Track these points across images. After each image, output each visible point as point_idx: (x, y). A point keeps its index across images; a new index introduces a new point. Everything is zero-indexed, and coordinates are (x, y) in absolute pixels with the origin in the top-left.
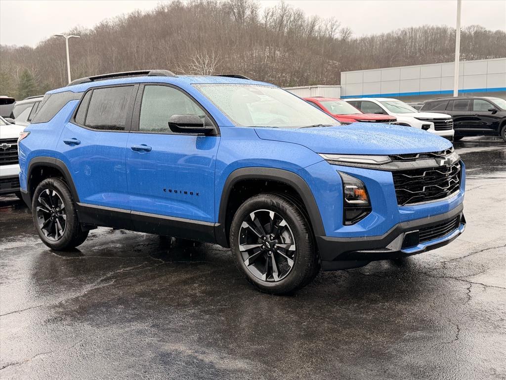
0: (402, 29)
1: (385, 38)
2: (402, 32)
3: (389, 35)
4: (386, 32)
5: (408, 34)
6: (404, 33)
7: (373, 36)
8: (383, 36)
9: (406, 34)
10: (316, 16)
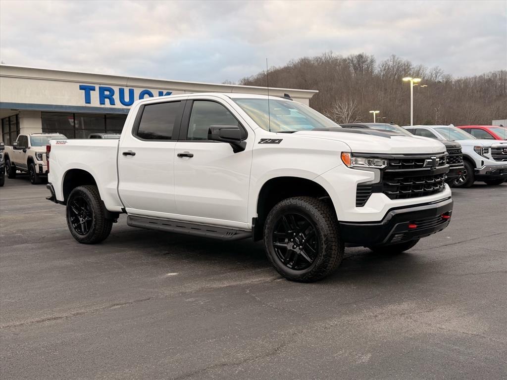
0: (493, 72)
1: (477, 80)
2: (493, 74)
3: (480, 77)
4: (478, 74)
5: (498, 76)
6: (495, 75)
7: (467, 79)
8: (475, 78)
9: (496, 76)
10: (421, 65)
